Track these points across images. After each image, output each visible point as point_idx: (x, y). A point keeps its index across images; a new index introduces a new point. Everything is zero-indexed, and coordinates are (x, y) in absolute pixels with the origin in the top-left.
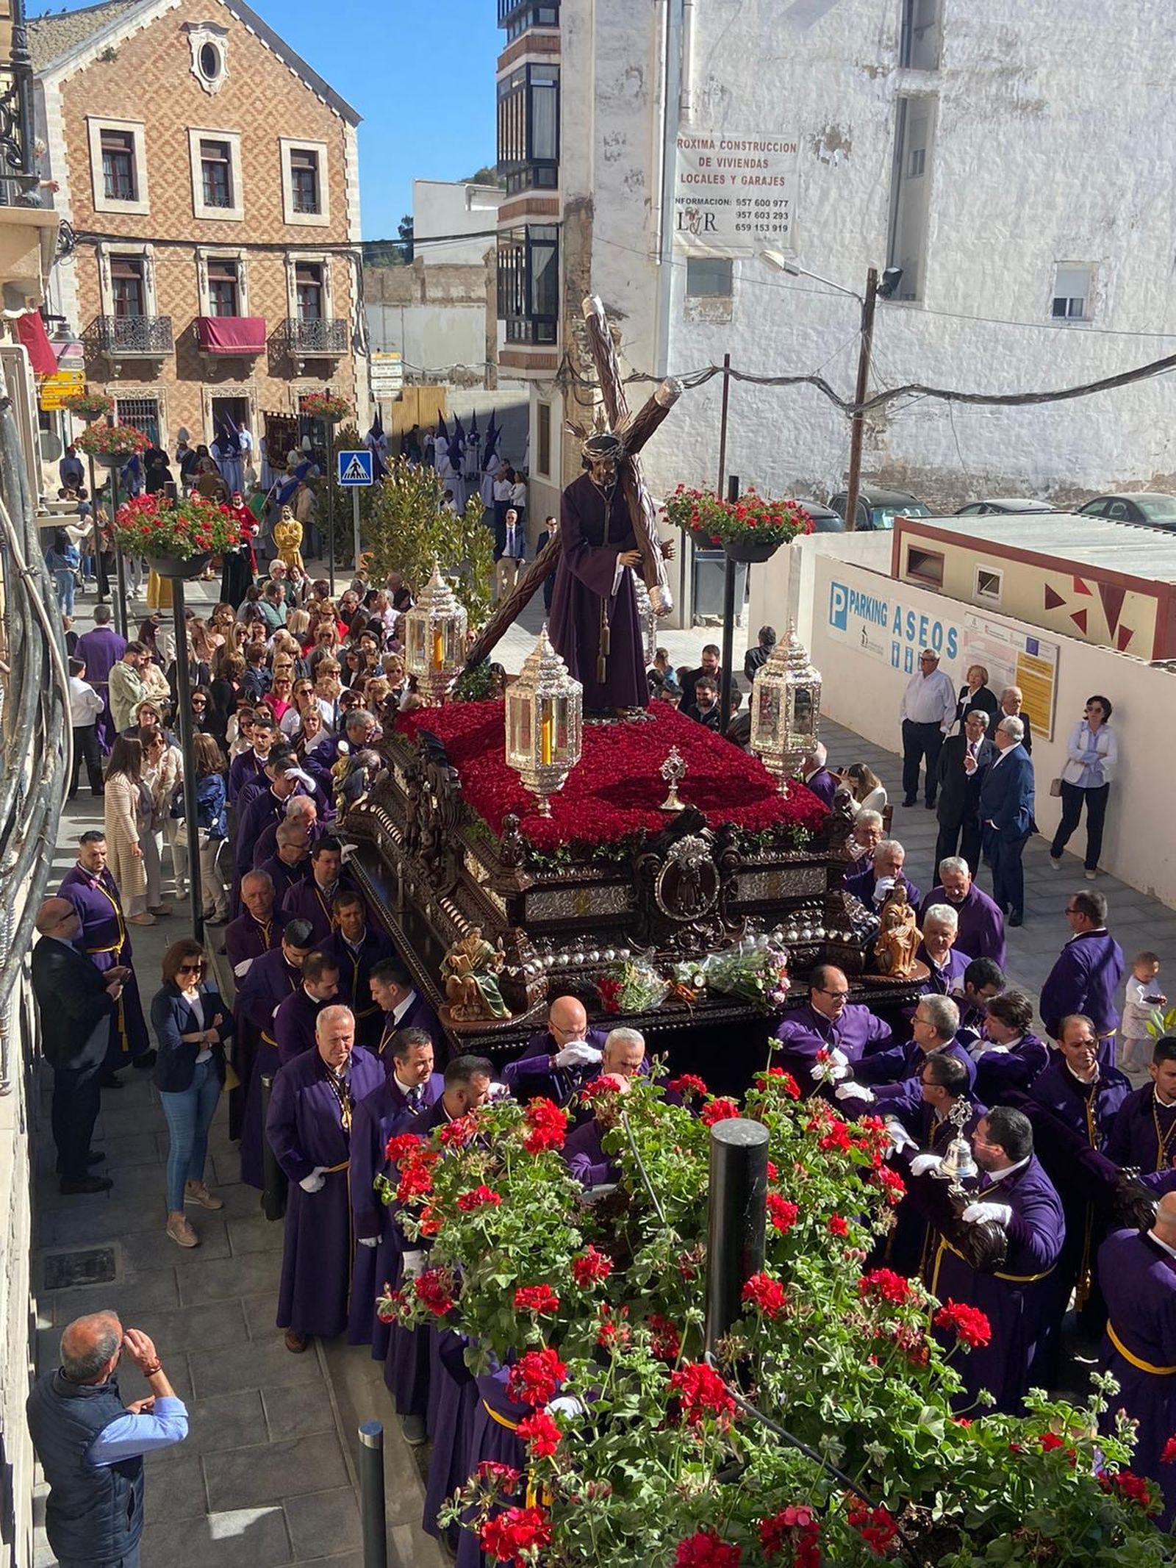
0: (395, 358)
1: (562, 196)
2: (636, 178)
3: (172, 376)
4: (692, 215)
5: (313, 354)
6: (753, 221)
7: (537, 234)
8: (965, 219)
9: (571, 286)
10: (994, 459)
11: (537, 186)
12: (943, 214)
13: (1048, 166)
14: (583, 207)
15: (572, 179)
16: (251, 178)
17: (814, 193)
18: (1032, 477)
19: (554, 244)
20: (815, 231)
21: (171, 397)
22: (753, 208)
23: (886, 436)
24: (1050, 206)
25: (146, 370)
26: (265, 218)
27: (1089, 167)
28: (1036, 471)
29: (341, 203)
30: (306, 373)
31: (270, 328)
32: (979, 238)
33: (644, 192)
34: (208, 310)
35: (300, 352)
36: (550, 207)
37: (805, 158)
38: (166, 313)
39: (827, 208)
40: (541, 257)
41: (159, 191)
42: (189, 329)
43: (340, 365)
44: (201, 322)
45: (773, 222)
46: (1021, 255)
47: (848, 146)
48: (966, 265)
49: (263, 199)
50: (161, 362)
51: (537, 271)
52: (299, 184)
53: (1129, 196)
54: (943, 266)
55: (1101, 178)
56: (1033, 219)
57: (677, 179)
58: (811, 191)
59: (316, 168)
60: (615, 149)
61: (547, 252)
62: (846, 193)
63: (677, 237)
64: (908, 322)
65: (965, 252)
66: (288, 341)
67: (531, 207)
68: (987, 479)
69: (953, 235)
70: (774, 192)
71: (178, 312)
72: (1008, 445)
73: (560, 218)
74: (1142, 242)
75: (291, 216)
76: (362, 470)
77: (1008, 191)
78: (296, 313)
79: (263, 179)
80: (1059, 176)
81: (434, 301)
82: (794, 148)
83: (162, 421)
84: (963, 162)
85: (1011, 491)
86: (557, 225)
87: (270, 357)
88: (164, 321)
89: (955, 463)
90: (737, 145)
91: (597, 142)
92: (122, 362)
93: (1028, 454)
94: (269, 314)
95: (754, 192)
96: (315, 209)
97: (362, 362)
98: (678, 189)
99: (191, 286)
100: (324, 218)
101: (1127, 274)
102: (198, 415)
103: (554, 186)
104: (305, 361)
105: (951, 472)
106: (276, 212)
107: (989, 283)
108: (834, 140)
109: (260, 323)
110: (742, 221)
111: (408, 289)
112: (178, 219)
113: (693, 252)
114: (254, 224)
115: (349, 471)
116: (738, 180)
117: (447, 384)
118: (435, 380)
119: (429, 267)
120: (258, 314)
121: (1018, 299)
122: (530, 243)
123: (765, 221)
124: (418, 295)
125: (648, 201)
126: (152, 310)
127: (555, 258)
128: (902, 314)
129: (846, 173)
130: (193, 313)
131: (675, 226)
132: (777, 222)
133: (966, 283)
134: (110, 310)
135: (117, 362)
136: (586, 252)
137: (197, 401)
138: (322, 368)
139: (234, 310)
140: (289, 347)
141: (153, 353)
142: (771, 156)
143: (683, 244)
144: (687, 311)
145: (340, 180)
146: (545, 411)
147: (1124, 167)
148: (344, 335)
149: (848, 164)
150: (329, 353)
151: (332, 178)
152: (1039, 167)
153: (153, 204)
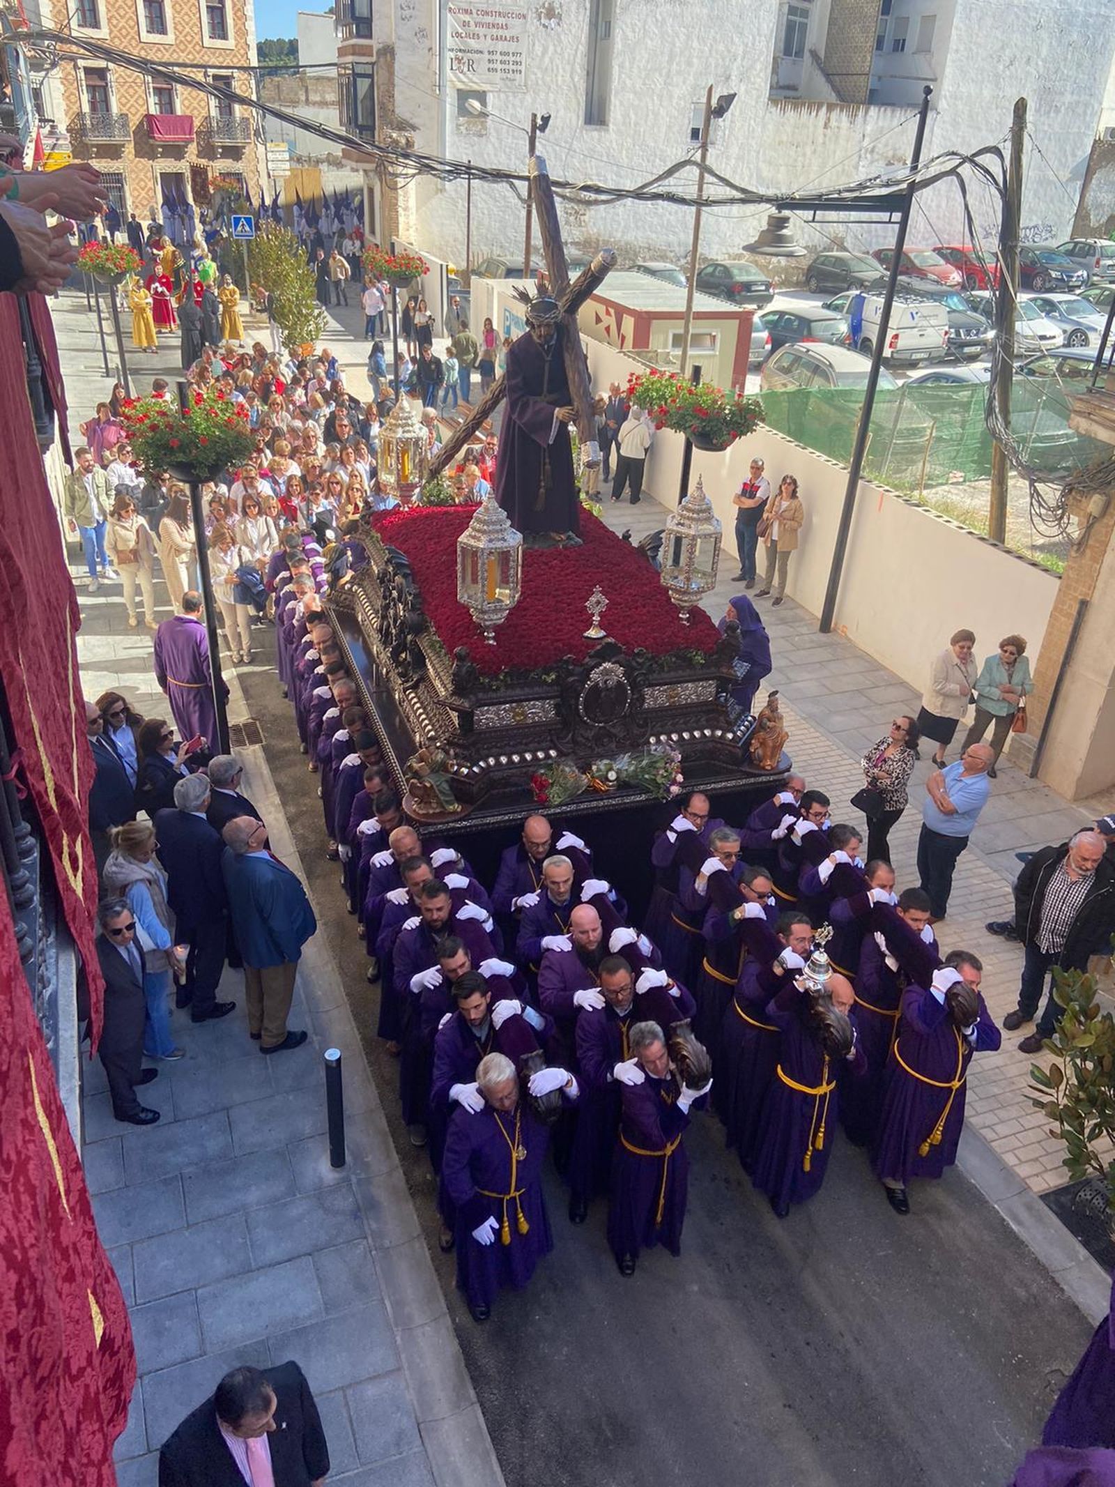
0: (284, 147)
1: (375, 43)
2: (422, 33)
3: (132, 156)
4: (459, 60)
5: (228, 142)
6: (499, 66)
7: (359, 70)
8: (635, 71)
9: (382, 107)
10: (654, 236)
11: (359, 36)
12: (621, 66)
13: (688, 37)
14: (388, 52)
15: (383, 30)
16: (179, 13)
17: (538, 49)
18: (677, 249)
19: (371, 76)
20: (539, 75)
21: (132, 171)
22: (499, 57)
23: (586, 218)
24: (689, 64)
25: (113, 152)
26: (190, 42)
27: (715, 39)
28: (679, 245)
29: (242, 33)
30: (223, 156)
31: (197, 123)
32: (644, 84)
33: (427, 43)
34: (154, 110)
35: (218, 141)
36: (366, 51)
37: (533, 24)
38: (125, 111)
39: (547, 60)
40: (363, 85)
41: (115, 22)
42: (141, 123)
43: (246, 151)
44: (149, 117)
45: (511, 67)
46: (671, 97)
47: (560, 17)
48: (636, 103)
49: (187, 29)
50: (123, 146)
51: (361, 95)
52: (212, 19)
53: (739, 60)
54: (621, 104)
55: (721, 47)
56: (679, 73)
57: (449, 36)
58: (537, 47)
59: (224, 6)
60: (407, 13)
61: (367, 81)
62: (559, 50)
63: (449, 73)
64: (599, 140)
65: (635, 93)
66: (209, 133)
67: (355, 50)
68: (649, 249)
69: (628, 82)
70: (512, 46)
71: (133, 111)
72: (662, 226)
73: (374, 59)
74: (747, 92)
75: (208, 42)
76: (247, 228)
77: (662, 53)
78: (214, 112)
79: (186, 14)
80: (695, 44)
81: (314, 103)
82: (524, 17)
83: (126, 188)
84: (634, 32)
85: (663, 258)
86: (373, 64)
87: (198, 143)
88: (123, 116)
89: (630, 237)
90: (487, 13)
91: (396, 7)
92: (97, 146)
93: (675, 233)
94: (196, 112)
95: (501, 46)
96: (224, 37)
97: (261, 148)
98: (450, 42)
99: (141, 91)
100: (230, 43)
101: (737, 114)
102: (150, 184)
103: (370, 36)
104: (222, 147)
105: (627, 244)
106: (197, 38)
107: (651, 116)
108: (551, 13)
109: (190, 119)
110: (491, 66)
111: (296, 94)
112: (129, 42)
113: (460, 86)
114: (182, 47)
115: (239, 228)
116: (489, 38)
117: (324, 167)
118: (318, 162)
119: (310, 78)
120: (188, 113)
121: (669, 127)
122: (356, 75)
123: (506, 67)
124: (303, 98)
125: (430, 49)
126: (115, 109)
127: (372, 85)
128: (595, 134)
129: (559, 35)
130: (143, 111)
131: (448, 68)
132: (515, 67)
133: (636, 114)
134: (86, 108)
135: (93, 146)
136: (391, 83)
137: (150, 174)
138: (234, 153)
139: (172, 110)
140: (211, 137)
141: (117, 139)
142: (511, 21)
143: (454, 80)
144: (458, 126)
145: (241, 17)
146: (371, 191)
147: (736, 40)
148: (248, 129)
149: (560, 29)
150: (239, 141)
151: (235, 14)
152: (683, 37)
153: (111, 32)
